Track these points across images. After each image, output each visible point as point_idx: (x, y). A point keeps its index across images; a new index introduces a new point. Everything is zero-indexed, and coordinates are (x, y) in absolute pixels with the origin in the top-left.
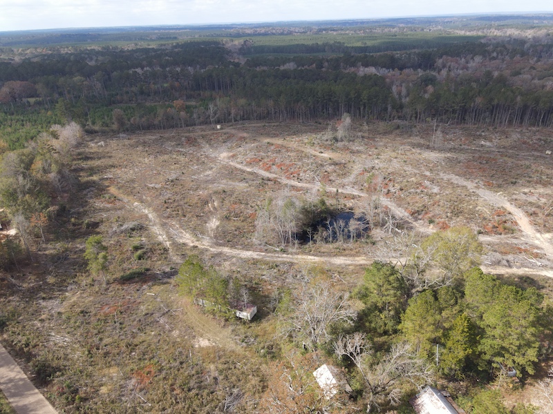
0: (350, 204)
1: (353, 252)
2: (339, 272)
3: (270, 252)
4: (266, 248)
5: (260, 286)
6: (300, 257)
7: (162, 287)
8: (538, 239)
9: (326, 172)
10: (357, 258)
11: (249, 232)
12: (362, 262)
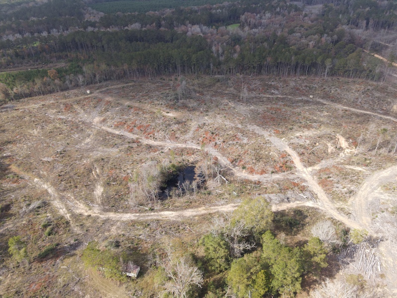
0: (191, 159)
1: (197, 204)
2: (189, 224)
3: (142, 212)
4: (139, 209)
5: (139, 245)
6: (162, 213)
7: (71, 259)
8: (305, 173)
9: (173, 130)
10: (200, 209)
11: (125, 194)
12: (203, 212)
